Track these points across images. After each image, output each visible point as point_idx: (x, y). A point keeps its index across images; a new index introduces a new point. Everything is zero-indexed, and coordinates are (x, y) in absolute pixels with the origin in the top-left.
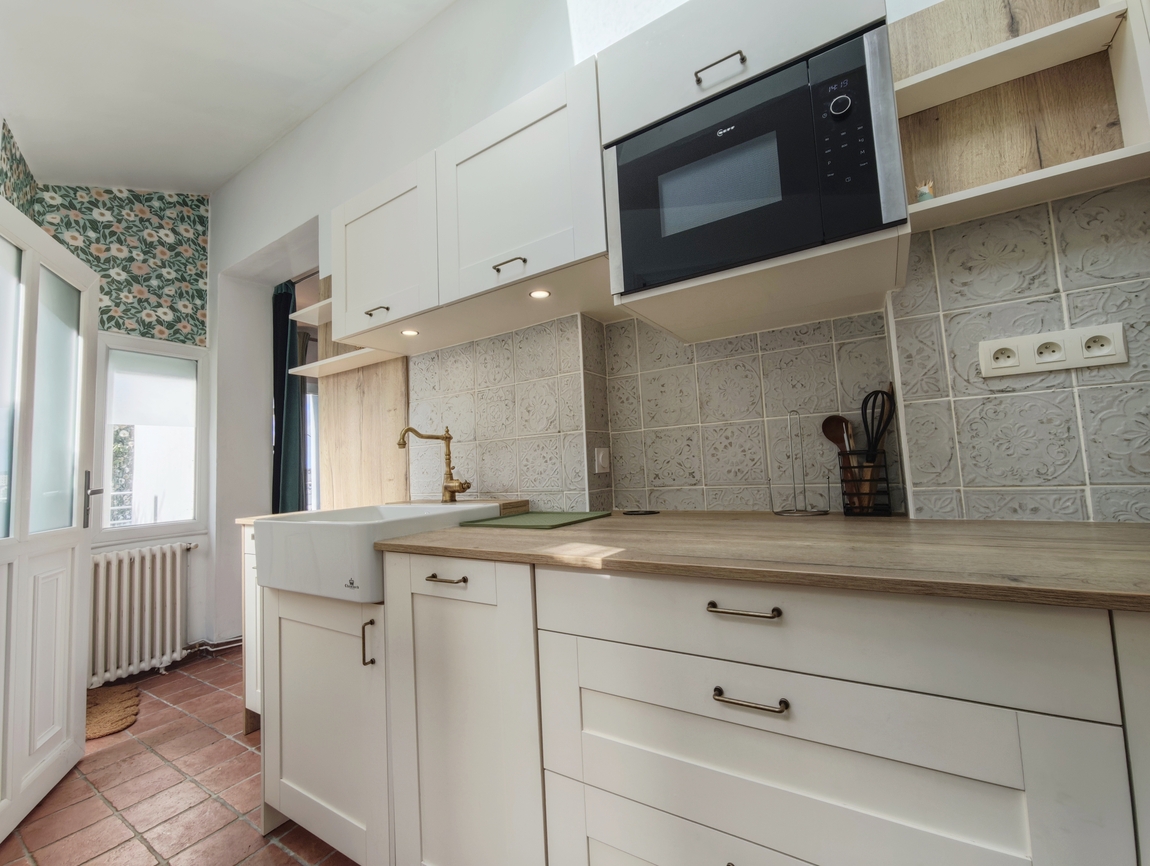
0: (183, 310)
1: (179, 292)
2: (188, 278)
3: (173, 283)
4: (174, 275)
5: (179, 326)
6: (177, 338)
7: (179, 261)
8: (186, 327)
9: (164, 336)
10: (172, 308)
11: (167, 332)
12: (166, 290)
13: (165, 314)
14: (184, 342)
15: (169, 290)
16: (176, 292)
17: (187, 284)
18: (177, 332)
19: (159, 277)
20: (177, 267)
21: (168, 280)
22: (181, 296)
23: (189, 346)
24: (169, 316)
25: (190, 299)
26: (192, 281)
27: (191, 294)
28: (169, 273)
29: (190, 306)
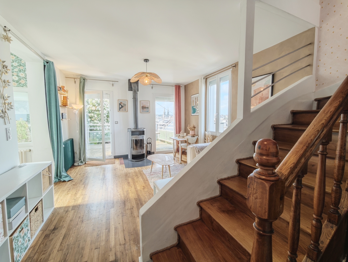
0: (21, 76)
1: (19, 70)
2: (22, 65)
3: (17, 67)
4: (17, 64)
5: (20, 81)
6: (20, 86)
7: (18, 59)
8: (22, 81)
9: (15, 85)
10: (17, 76)
11: (16, 84)
12: (15, 70)
13: (15, 78)
14: (23, 87)
15: (16, 70)
16: (18, 70)
17: (22, 67)
18: (20, 83)
19: (12, 66)
20: (18, 62)
21: (15, 67)
22: (20, 71)
23: (25, 87)
24: (17, 79)
25: (24, 72)
26: (24, 66)
27: (24, 70)
28: (15, 64)
29: (24, 74)
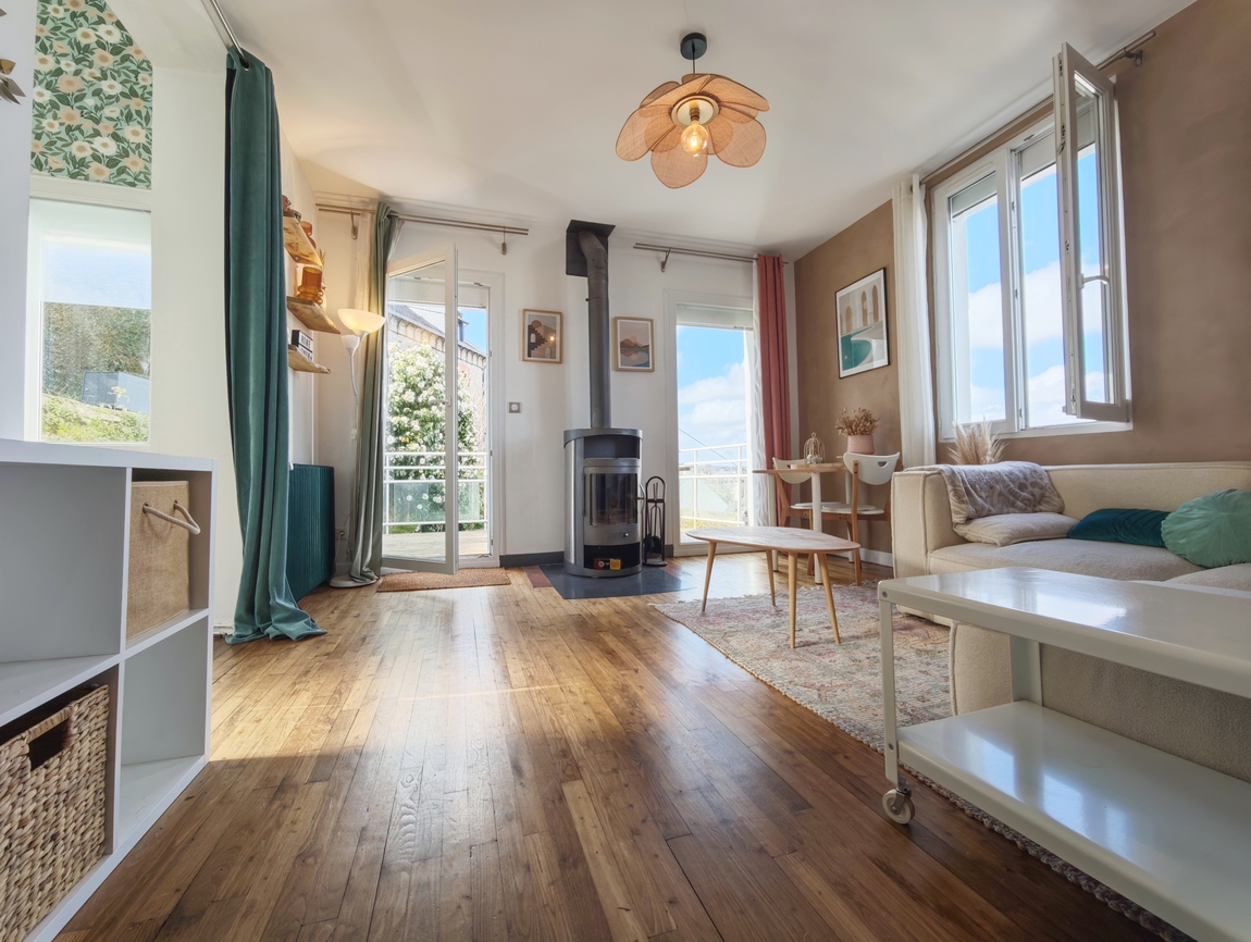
0: (132, 139)
1: (125, 112)
2: (140, 92)
3: (118, 100)
4: (118, 89)
5: (124, 162)
6: (124, 181)
7: (127, 68)
8: (133, 163)
9: (102, 178)
10: (115, 137)
11: (108, 171)
12: (107, 112)
13: (105, 145)
14: (132, 185)
15: (113, 111)
16: (122, 113)
17: (139, 100)
18: (122, 171)
19: (97, 93)
20: (123, 77)
21: (110, 97)
22: (129, 118)
23: (140, 189)
24: (111, 149)
25: (143, 122)
26: (146, 95)
27: (144, 115)
28: (111, 87)
29: (143, 132)
